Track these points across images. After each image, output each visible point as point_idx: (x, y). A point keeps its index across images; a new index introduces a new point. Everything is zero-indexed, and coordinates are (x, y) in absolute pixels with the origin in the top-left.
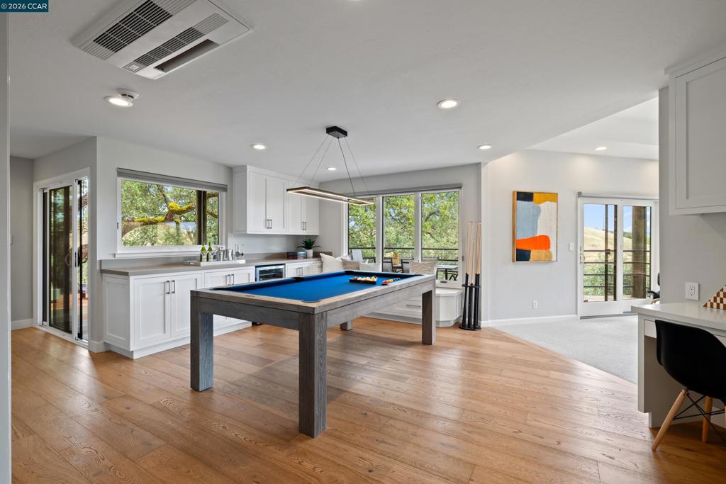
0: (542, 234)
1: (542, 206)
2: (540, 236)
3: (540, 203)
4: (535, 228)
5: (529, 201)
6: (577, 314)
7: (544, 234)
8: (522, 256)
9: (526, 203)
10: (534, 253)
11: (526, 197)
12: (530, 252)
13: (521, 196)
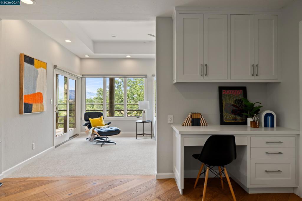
0: (38, 92)
1: (39, 70)
2: (38, 93)
3: (38, 67)
4: (35, 87)
5: (32, 65)
6: (53, 146)
7: (40, 92)
8: (27, 109)
9: (30, 65)
10: (34, 106)
11: (30, 60)
12: (32, 105)
13: (27, 59)
